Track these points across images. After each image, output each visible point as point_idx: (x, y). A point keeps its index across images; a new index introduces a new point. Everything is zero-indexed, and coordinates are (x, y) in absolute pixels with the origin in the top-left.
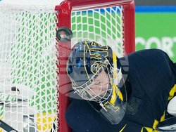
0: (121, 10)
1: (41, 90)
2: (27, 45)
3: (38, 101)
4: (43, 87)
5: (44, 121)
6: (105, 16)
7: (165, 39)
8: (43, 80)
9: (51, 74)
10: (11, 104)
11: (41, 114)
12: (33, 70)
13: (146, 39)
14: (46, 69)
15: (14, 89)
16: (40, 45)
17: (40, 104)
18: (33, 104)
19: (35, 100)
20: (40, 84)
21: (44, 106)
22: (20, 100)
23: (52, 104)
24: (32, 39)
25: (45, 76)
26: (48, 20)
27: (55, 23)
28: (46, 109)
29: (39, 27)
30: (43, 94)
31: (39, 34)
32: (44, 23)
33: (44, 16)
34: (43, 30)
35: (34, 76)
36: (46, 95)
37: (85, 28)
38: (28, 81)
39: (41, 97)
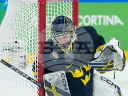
0: (72, 2)
1: (30, 43)
2: (23, 20)
3: (28, 49)
4: (31, 41)
5: (31, 59)
6: (63, 6)
7: (93, 16)
8: (31, 37)
9: (35, 34)
10: (14, 50)
11: (30, 55)
12: (26, 33)
13: (83, 16)
14: (33, 32)
15: (16, 42)
16: (30, 20)
17: (29, 50)
18: (25, 50)
19: (26, 48)
20: (30, 40)
21: (31, 51)
22: (19, 48)
23: (36, 50)
24: (26, 16)
25: (32, 35)
26: (34, 7)
27: (38, 9)
28: (32, 53)
29: (30, 10)
30: (31, 45)
31: (29, 14)
32: (32, 8)
33: (32, 5)
34: (32, 12)
35: (26, 36)
36: (33, 46)
37: (53, 11)
38: (24, 38)
39: (30, 46)
